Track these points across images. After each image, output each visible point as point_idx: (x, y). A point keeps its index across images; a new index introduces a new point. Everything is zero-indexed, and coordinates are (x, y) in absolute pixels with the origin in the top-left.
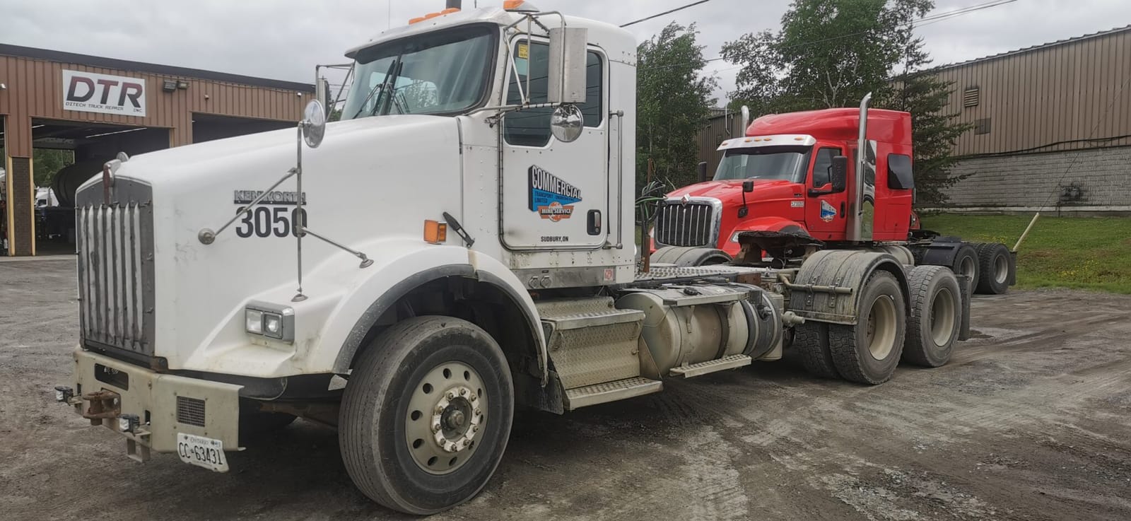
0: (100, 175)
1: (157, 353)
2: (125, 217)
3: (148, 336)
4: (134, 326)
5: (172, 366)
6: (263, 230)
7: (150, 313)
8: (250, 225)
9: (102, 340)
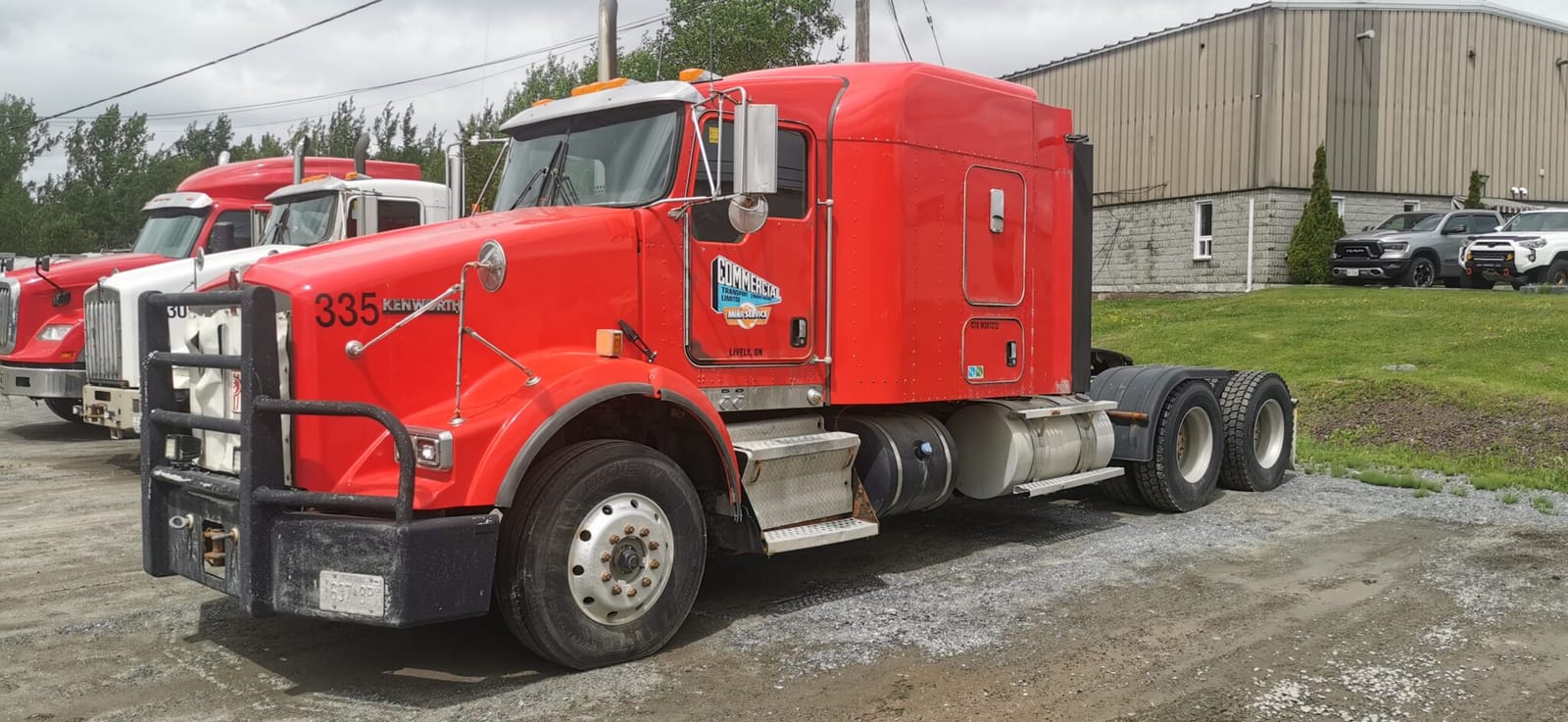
0: (96, 285)
1: (124, 379)
2: (107, 308)
3: (118, 372)
4: (113, 367)
5: (131, 385)
6: (182, 314)
7: (120, 358)
8: (175, 312)
9: (98, 377)
